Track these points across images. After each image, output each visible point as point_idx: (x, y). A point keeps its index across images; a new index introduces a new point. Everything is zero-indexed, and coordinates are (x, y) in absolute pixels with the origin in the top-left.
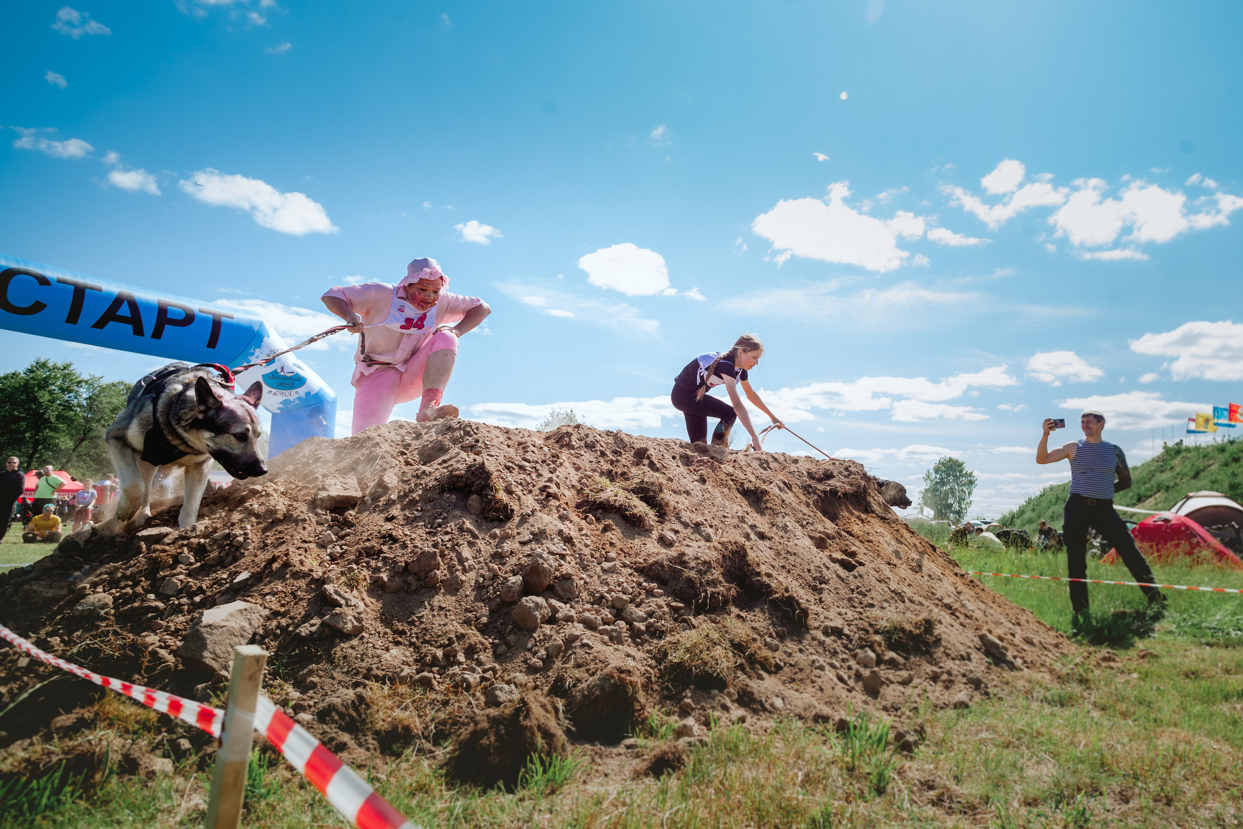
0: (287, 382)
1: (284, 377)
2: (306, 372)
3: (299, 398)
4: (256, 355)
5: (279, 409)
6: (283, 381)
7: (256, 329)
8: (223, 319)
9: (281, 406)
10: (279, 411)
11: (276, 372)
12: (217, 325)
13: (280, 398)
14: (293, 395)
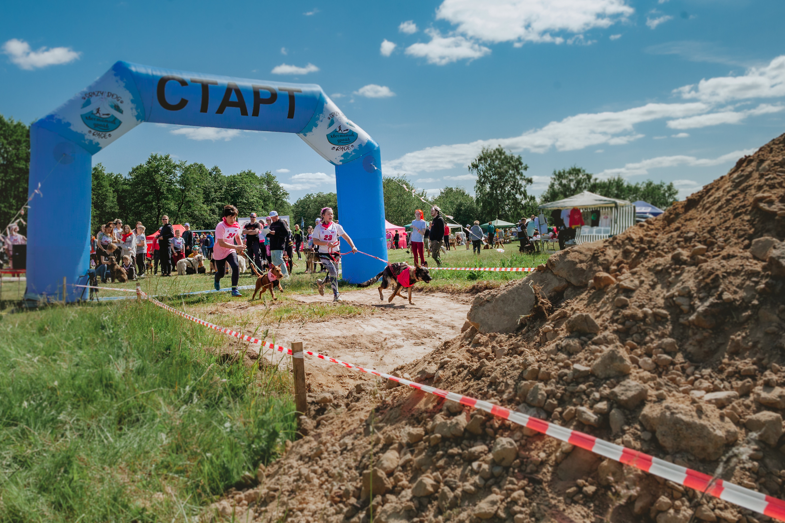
0: (344, 138)
1: (342, 135)
2: (357, 129)
3: (354, 151)
4: (321, 119)
5: (341, 161)
6: (342, 138)
7: (318, 98)
8: (295, 93)
9: (342, 158)
10: (341, 163)
11: (335, 131)
12: (292, 98)
13: (341, 152)
14: (350, 149)
